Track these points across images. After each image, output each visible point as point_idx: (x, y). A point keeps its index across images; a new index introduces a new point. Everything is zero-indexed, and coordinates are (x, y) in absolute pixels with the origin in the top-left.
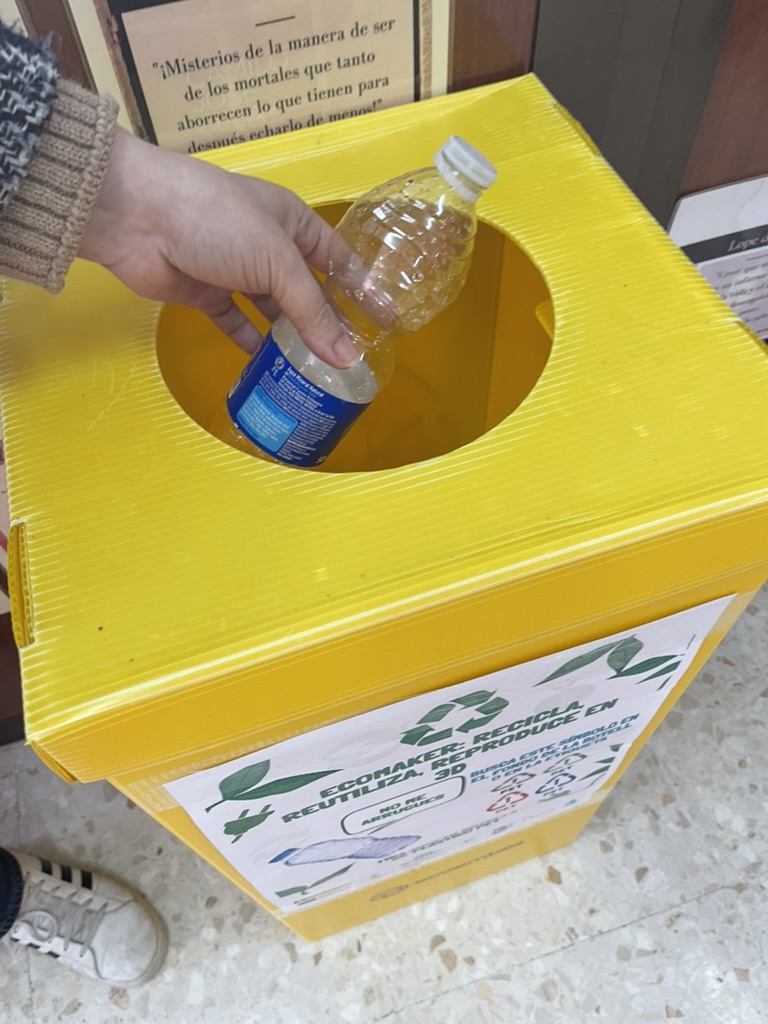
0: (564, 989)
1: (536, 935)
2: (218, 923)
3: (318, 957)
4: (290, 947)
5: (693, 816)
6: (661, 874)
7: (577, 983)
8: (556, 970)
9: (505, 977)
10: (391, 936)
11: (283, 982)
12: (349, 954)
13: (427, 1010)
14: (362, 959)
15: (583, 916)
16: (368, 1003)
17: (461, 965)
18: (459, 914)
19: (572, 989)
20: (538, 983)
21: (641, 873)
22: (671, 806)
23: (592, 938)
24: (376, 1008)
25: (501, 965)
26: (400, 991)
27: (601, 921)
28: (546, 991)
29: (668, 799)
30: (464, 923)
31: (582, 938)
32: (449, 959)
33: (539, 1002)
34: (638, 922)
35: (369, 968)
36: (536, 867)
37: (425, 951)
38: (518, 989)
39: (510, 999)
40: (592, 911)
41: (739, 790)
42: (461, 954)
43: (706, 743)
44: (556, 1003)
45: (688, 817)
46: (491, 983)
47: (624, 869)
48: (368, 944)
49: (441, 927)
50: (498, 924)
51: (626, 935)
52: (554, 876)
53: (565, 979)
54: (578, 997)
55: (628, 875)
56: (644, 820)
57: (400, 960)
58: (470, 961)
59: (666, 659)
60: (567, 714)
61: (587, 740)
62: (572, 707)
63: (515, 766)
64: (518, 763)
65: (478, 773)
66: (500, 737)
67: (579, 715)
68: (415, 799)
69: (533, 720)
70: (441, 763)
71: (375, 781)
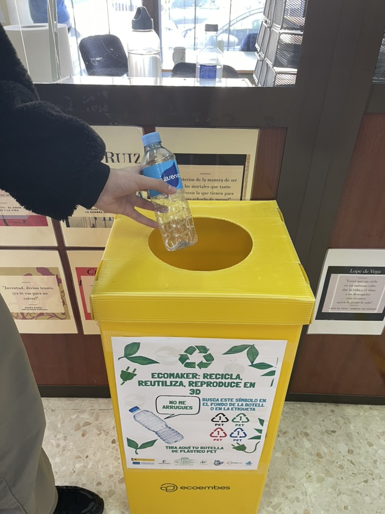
29: (306, 512)
43: (332, 494)
59: (271, 366)
60: (238, 380)
61: (246, 405)
62: (238, 377)
63: (219, 404)
64: (218, 403)
65: (204, 400)
66: (212, 381)
67: (242, 385)
68: (183, 403)
69: (223, 376)
70: (190, 384)
71: (168, 380)
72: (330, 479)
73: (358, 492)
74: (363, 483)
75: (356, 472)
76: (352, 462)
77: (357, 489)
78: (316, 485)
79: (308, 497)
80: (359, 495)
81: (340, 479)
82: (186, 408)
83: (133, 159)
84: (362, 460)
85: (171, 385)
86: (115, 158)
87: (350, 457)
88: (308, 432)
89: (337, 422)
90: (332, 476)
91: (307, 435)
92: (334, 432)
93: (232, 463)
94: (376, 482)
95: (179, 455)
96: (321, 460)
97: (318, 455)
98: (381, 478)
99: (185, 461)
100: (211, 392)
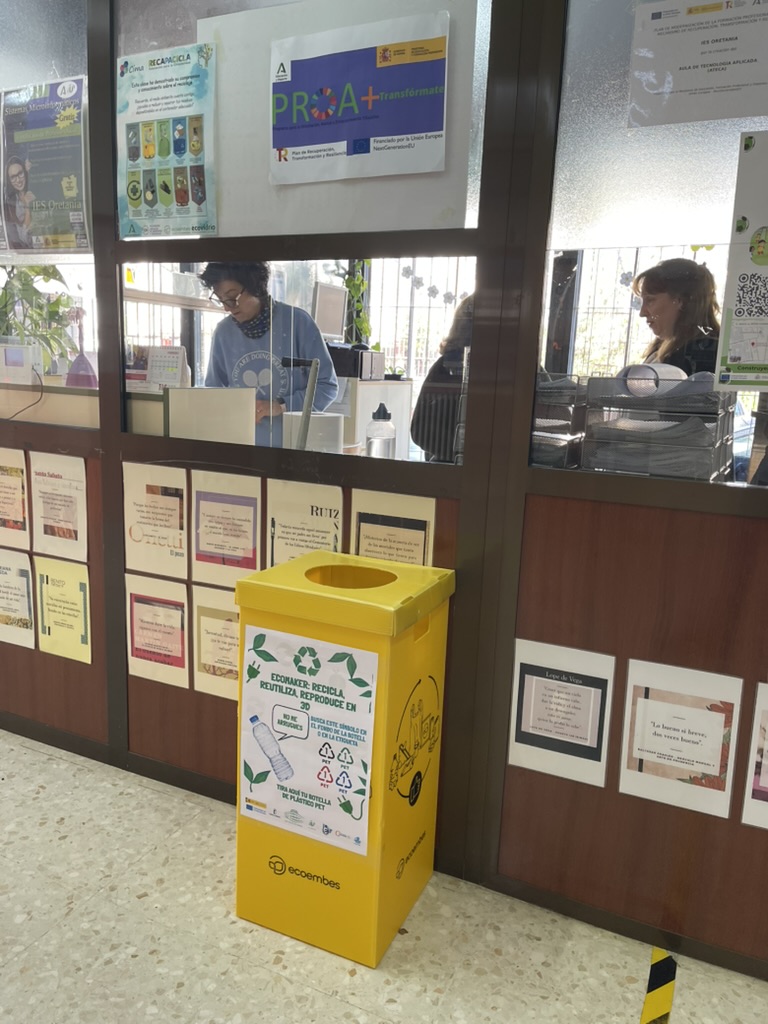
0: (309, 1004)
1: (320, 981)
2: (215, 888)
3: (234, 922)
4: (229, 913)
5: (443, 1004)
6: (400, 1008)
7: (316, 1007)
8: (313, 997)
9: (291, 982)
10: (266, 938)
11: (214, 919)
12: (245, 930)
13: (250, 966)
14: (247, 935)
15: (347, 992)
16: (233, 947)
17: (280, 965)
18: (300, 952)
19: (311, 1007)
20: (301, 994)
21: (391, 1001)
22: (436, 994)
23: (342, 1001)
24: (234, 951)
25: (295, 978)
26: (248, 954)
27: (352, 999)
28: (300, 999)
29: (439, 991)
30: (297, 956)
31: (337, 997)
32: (278, 961)
33: (293, 999)
34: (367, 1013)
35: (247, 939)
36: (349, 965)
37: (272, 951)
38: (291, 990)
39: (284, 989)
40: (353, 994)
41: (479, 1015)
42: (284, 963)
43: (486, 989)
44: (300, 1005)
45: (440, 1003)
46: (284, 979)
47: (386, 995)
48: (256, 933)
49: (288, 950)
50: (310, 967)
51: (357, 1012)
52: (353, 973)
53: (313, 1002)
54: (311, 1011)
55: (386, 997)
56: (418, 988)
57: (260, 947)
58: (285, 967)
59: (366, 684)
60: (340, 699)
61: (350, 735)
62: (341, 694)
63: (325, 729)
64: (326, 727)
65: (313, 719)
66: (320, 694)
67: (344, 705)
68: (294, 718)
69: (329, 690)
70: (303, 694)
71: (285, 685)
72: (495, 977)
73: (523, 1002)
74: (539, 997)
75: (537, 984)
76: (539, 974)
77: (525, 999)
78: (471, 974)
79: (451, 980)
80: (523, 1005)
81: (510, 982)
82: (295, 727)
83: (333, 514)
84: (558, 978)
85: (286, 693)
86: (319, 512)
87: (541, 969)
88: (502, 926)
89: (550, 933)
90: (500, 975)
91: (497, 928)
92: (539, 939)
93: (341, 834)
94: (558, 1005)
95: (289, 805)
96: (497, 956)
97: (498, 952)
98: (570, 1002)
99: (294, 816)
100: (319, 710)
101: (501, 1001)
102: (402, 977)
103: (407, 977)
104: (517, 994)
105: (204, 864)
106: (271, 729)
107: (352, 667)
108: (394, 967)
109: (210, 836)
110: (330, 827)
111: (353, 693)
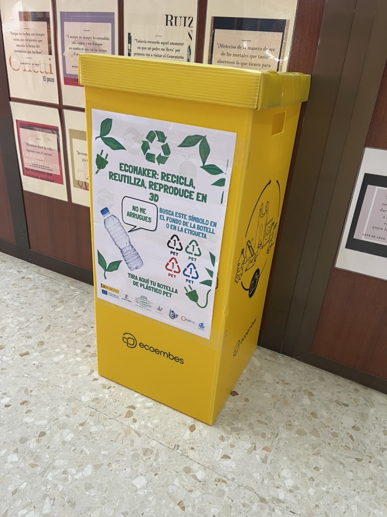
0: (153, 457)
1: (164, 435)
2: (84, 351)
3: (96, 379)
4: (92, 371)
5: (271, 463)
6: (234, 465)
7: (160, 460)
8: (158, 450)
9: (139, 435)
10: (121, 394)
11: (80, 376)
12: (104, 387)
13: (105, 419)
14: (106, 391)
15: (187, 446)
16: (93, 401)
17: (131, 419)
18: (149, 408)
19: (155, 460)
20: (147, 447)
21: (226, 457)
22: (265, 452)
23: (182, 455)
24: (92, 404)
25: (142, 431)
26: (105, 407)
27: (191, 454)
28: (146, 452)
29: (266, 449)
30: (146, 411)
31: (178, 451)
32: (129, 414)
33: (140, 452)
34: (205, 468)
35: (105, 394)
36: (190, 421)
37: (125, 406)
38: (138, 442)
39: (133, 441)
40: (192, 449)
41: (304, 475)
42: (134, 416)
43: (307, 450)
44: (145, 458)
45: (269, 461)
46: (133, 432)
47: (221, 450)
48: (112, 389)
49: (138, 405)
50: (156, 421)
51: (195, 467)
52: (192, 428)
53: (157, 455)
54: (154, 464)
55: (221, 453)
56: (249, 446)
57: (116, 401)
58: (135, 421)
59: (220, 171)
60: (190, 189)
61: (199, 228)
62: (191, 184)
63: (174, 221)
64: (174, 219)
65: (161, 210)
66: (170, 184)
67: (194, 196)
68: (143, 210)
69: (179, 179)
70: (152, 185)
71: (133, 176)
72: (313, 438)
73: (341, 463)
74: (354, 460)
75: (351, 446)
76: (351, 437)
77: (342, 460)
78: (293, 435)
79: (277, 439)
80: (341, 467)
81: (327, 443)
83: (188, 23)
84: (367, 441)
85: (134, 184)
87: (352, 432)
88: (314, 393)
89: (355, 400)
90: (318, 436)
91: (311, 394)
92: (346, 405)
93: (186, 320)
94: (371, 466)
95: (139, 291)
96: (313, 419)
97: (314, 414)
98: (381, 465)
100: (167, 201)
101: (321, 462)
102: (234, 434)
103: (238, 434)
104: (334, 455)
105: (78, 332)
106: (121, 221)
107: (205, 152)
108: (228, 425)
109: (85, 311)
110: (176, 313)
111: (204, 182)
